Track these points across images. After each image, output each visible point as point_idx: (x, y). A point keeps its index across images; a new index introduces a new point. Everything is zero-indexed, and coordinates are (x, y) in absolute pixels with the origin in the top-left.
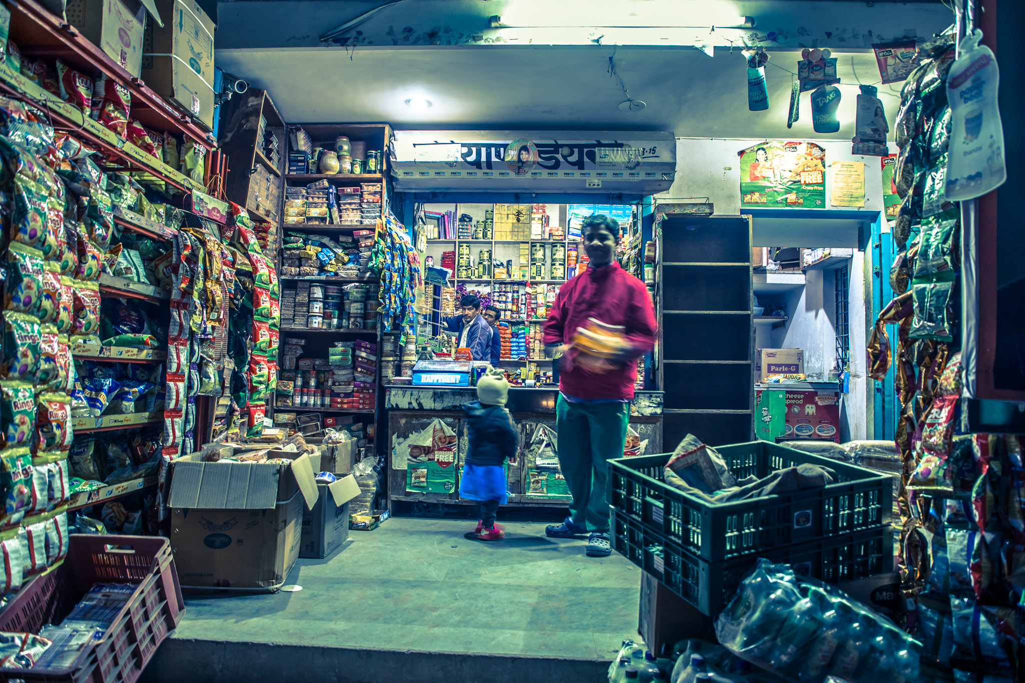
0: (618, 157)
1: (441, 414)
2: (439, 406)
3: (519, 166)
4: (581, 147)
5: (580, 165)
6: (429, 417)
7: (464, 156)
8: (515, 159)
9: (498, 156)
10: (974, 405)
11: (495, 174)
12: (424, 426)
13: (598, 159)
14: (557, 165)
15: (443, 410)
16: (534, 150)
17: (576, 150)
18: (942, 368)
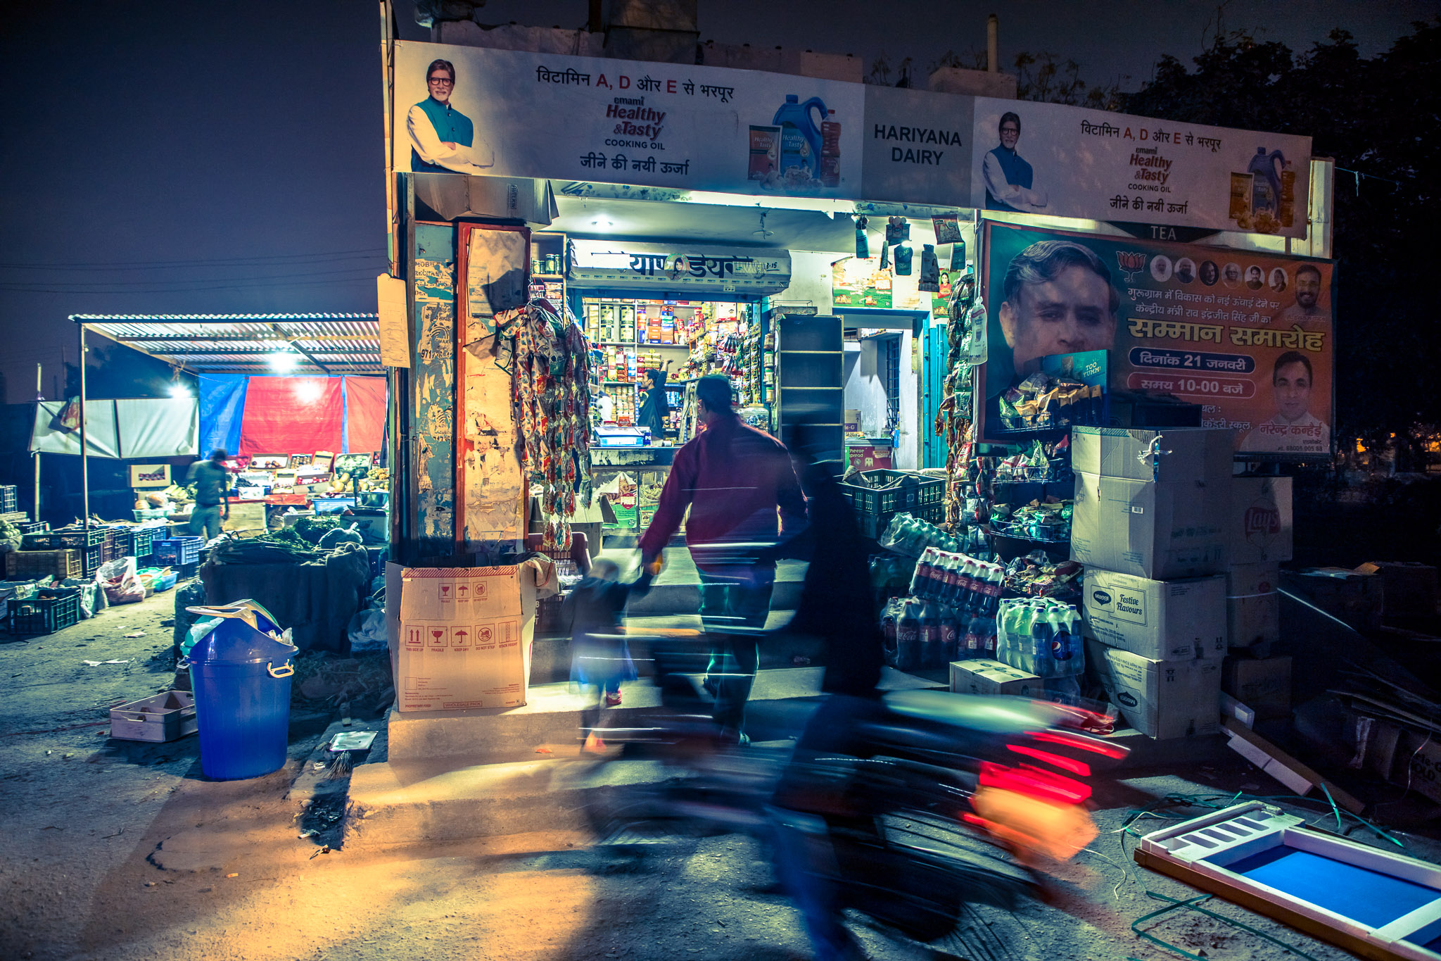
0: (749, 269)
1: (624, 468)
2: (623, 462)
3: (675, 273)
4: (722, 261)
5: (721, 274)
6: (615, 471)
7: (632, 264)
8: (672, 268)
9: (659, 265)
10: (977, 446)
11: (655, 279)
12: (612, 478)
13: (734, 271)
14: (703, 274)
15: (627, 465)
16: (686, 262)
17: (718, 263)
18: (966, 430)
